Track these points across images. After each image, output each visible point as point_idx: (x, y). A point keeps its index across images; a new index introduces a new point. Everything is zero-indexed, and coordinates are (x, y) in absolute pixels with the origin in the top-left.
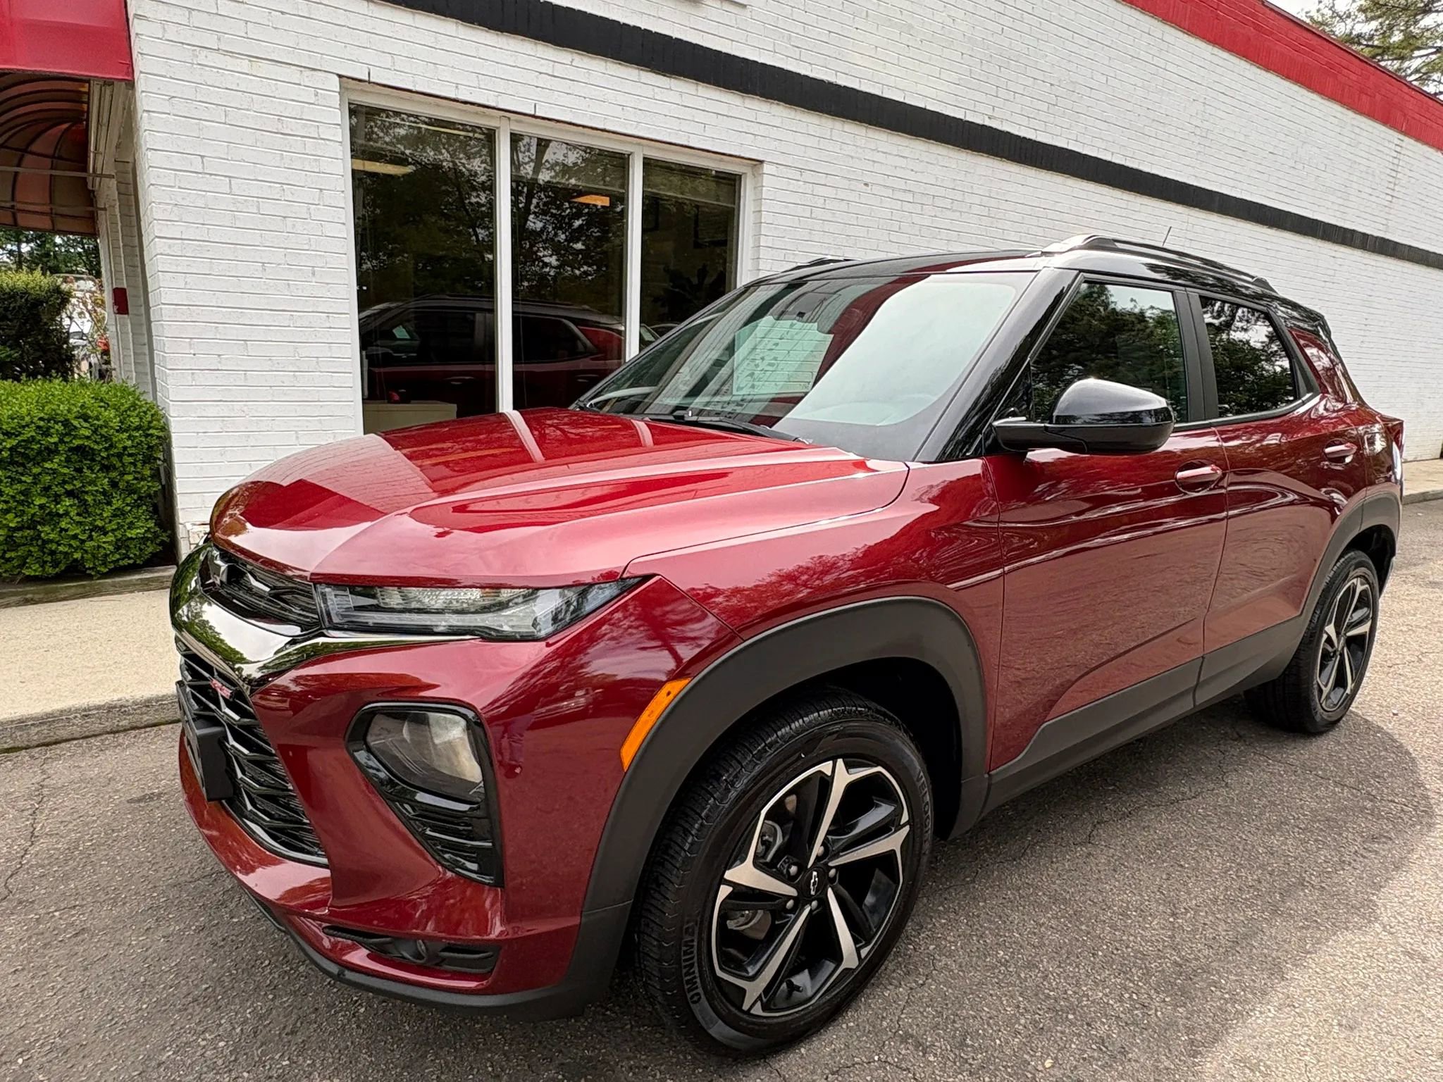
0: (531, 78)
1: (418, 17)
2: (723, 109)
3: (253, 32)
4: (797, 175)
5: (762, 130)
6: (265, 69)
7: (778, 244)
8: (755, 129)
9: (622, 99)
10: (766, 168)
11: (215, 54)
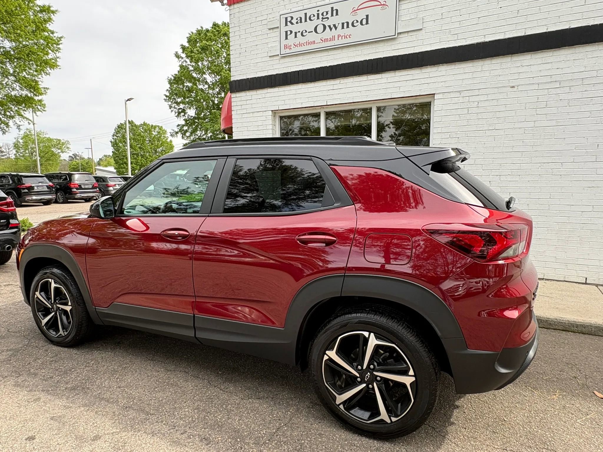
0: (325, 93)
1: (291, 87)
2: (408, 78)
3: (254, 106)
4: (457, 95)
5: (433, 80)
6: (256, 114)
7: (444, 130)
8: (429, 81)
9: (360, 89)
10: (436, 97)
11: (246, 114)
